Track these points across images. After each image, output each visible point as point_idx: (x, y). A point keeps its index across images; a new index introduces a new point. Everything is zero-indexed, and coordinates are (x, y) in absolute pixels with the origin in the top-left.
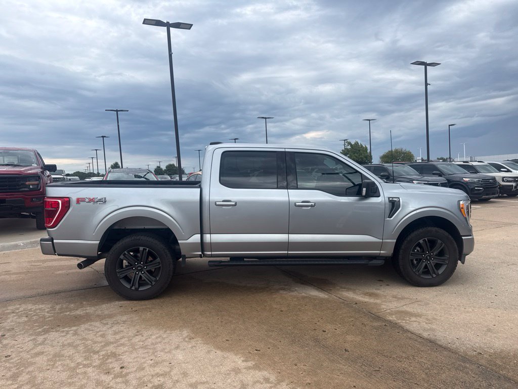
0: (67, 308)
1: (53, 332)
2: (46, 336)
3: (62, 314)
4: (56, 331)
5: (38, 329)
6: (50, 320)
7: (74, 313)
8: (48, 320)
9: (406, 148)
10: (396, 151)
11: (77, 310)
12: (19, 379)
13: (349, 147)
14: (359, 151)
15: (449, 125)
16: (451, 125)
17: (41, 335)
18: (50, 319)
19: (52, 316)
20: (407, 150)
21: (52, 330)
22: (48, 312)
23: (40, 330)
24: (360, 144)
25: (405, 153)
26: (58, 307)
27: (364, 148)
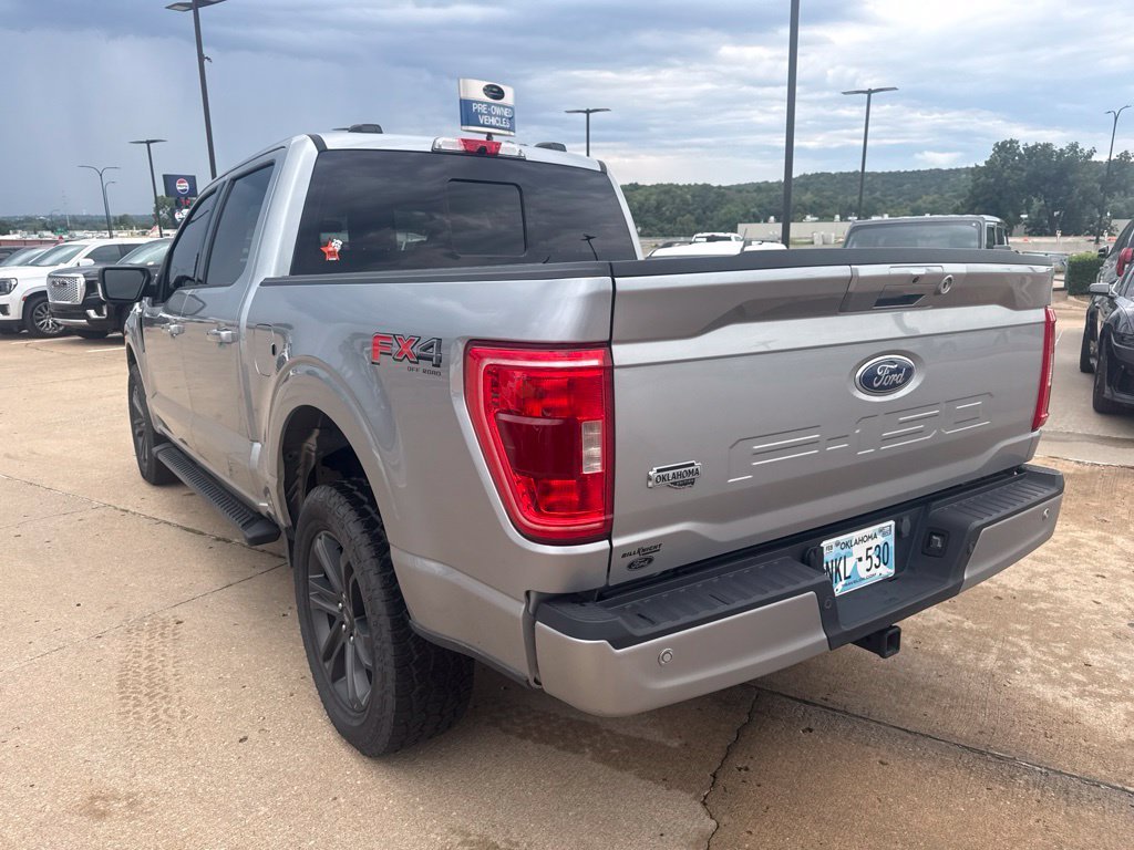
0: (966, 644)
1: (1013, 590)
2: (1029, 586)
3: (984, 627)
4: (1005, 587)
5: (1048, 610)
6: (1018, 622)
7: (951, 617)
8: (1023, 623)
11: (940, 626)
12: (1067, 539)
17: (1039, 592)
18: (1019, 627)
19: (1011, 632)
21: (1015, 593)
22: (1024, 654)
23: (1043, 605)
26: (990, 661)
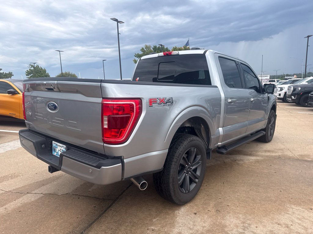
9: (72, 72)
10: (66, 73)
13: (32, 69)
14: (40, 72)
15: (103, 60)
16: (104, 60)
20: (73, 73)
24: (40, 67)
25: (72, 75)
27: (43, 70)
